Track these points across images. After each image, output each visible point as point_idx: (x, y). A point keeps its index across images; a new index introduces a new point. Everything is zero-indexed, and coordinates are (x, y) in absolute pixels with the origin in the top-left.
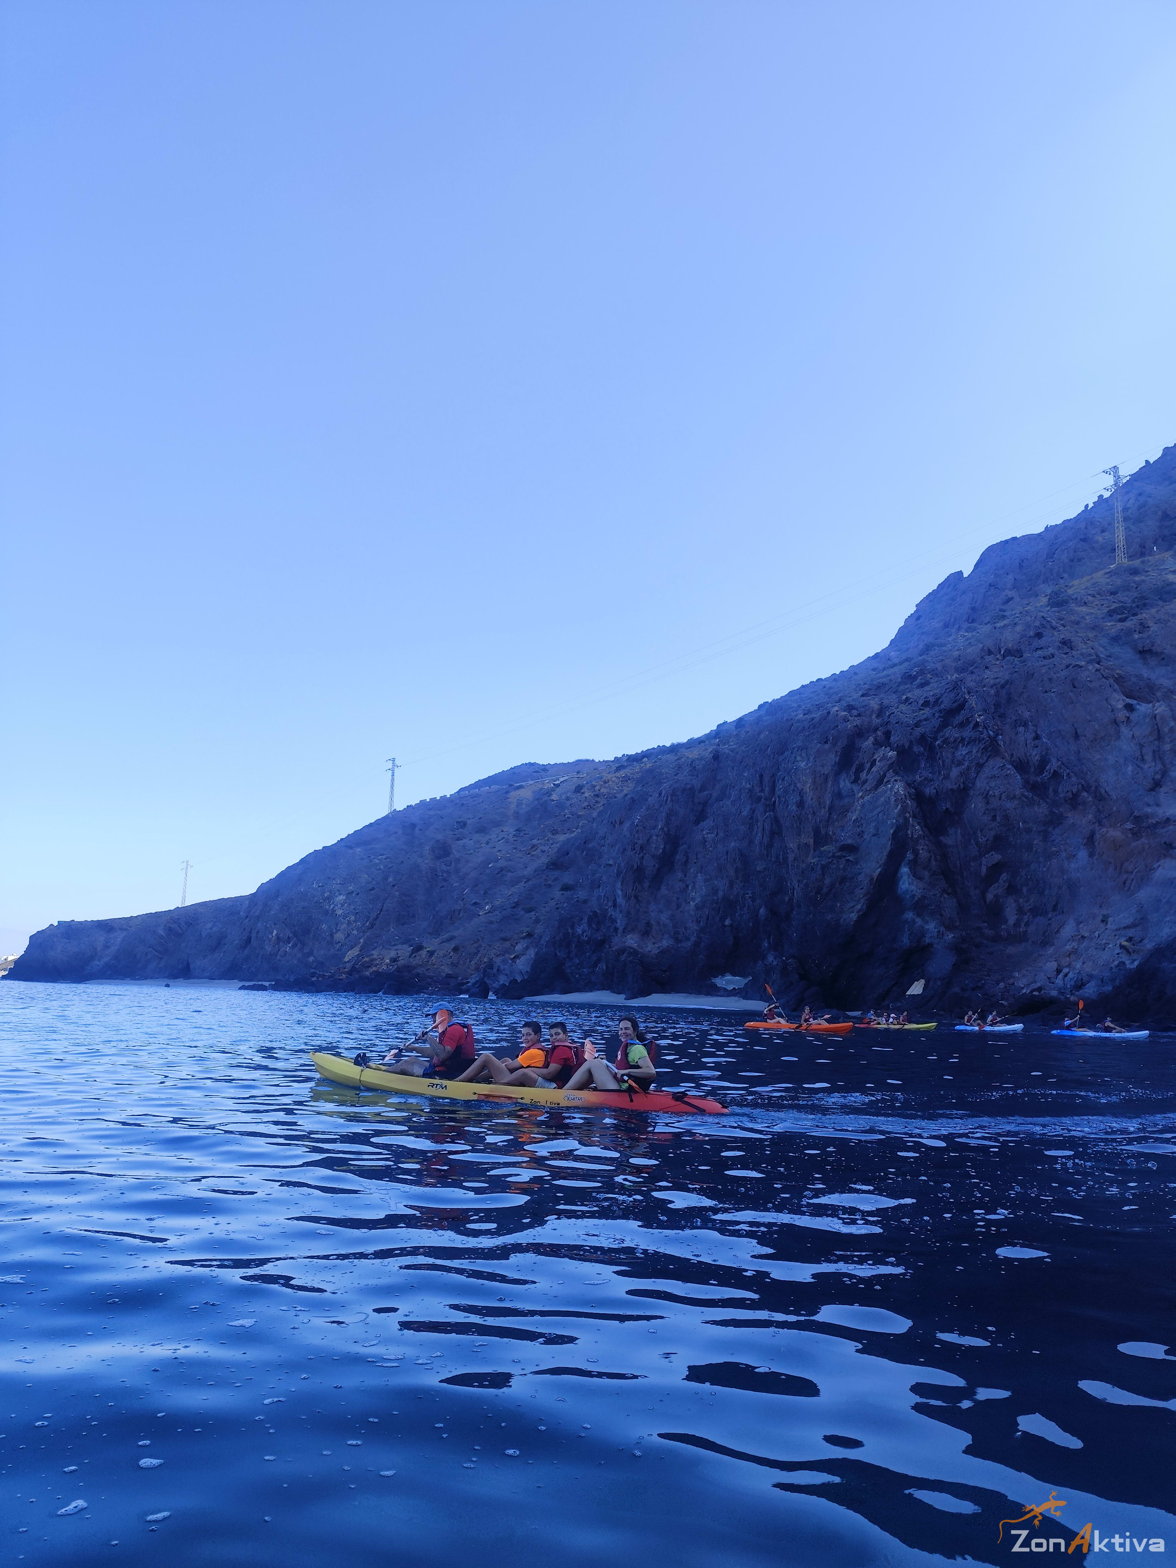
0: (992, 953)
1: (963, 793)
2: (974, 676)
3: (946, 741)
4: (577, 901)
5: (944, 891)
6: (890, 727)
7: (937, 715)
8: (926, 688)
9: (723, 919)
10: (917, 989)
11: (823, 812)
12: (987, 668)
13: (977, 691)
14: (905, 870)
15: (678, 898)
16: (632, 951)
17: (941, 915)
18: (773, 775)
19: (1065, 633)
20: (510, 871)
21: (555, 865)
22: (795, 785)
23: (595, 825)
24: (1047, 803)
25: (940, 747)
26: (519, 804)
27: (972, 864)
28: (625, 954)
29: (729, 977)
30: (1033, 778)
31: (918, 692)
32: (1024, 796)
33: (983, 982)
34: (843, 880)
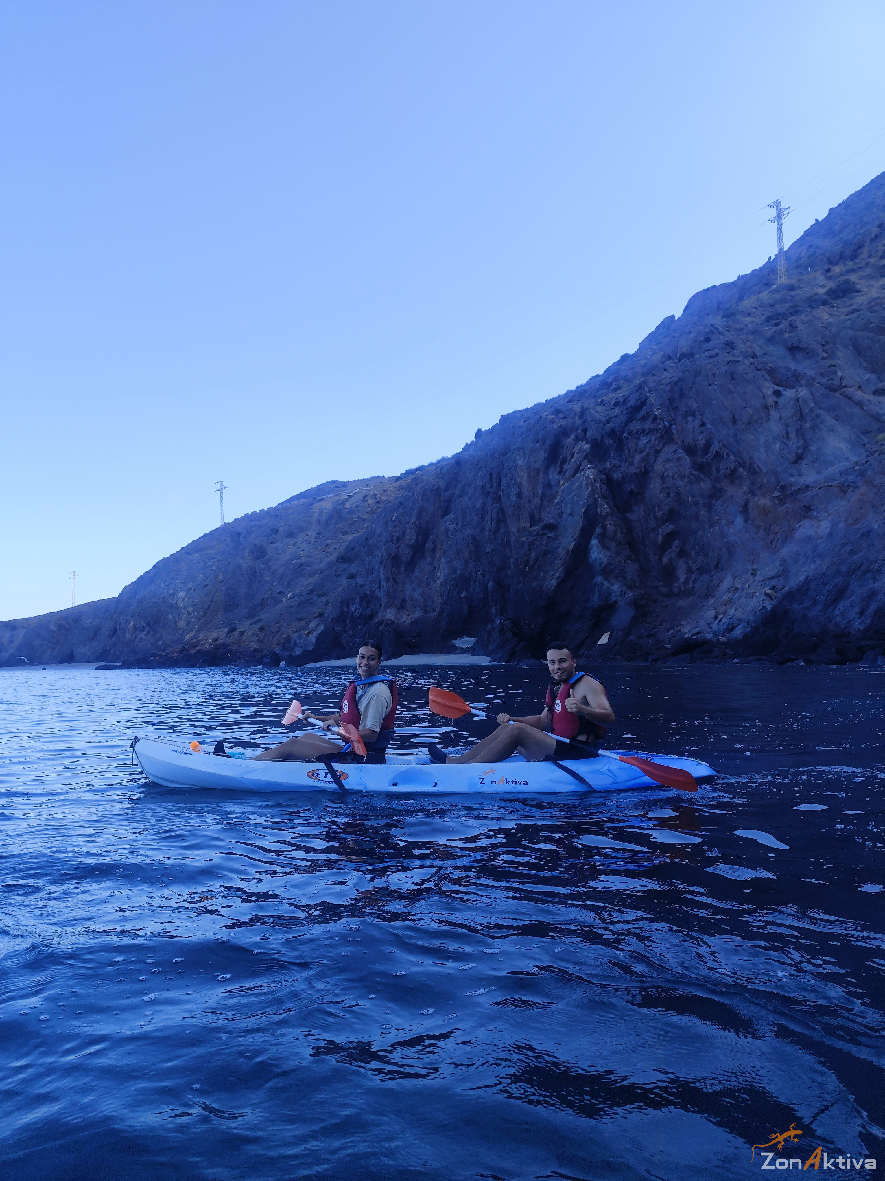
0: (666, 606)
1: (644, 475)
2: (655, 378)
3: (630, 433)
4: (355, 586)
5: (628, 557)
6: (586, 425)
7: (624, 412)
8: (619, 391)
9: (459, 593)
10: (604, 640)
11: (536, 501)
12: (665, 370)
13: (656, 390)
14: (594, 542)
15: (427, 578)
16: (389, 622)
17: (624, 578)
18: (499, 473)
19: (729, 336)
20: (309, 566)
21: (343, 559)
22: (515, 480)
23: (374, 525)
24: (711, 479)
25: (627, 439)
26: (321, 513)
27: (652, 534)
28: (383, 625)
29: (466, 639)
30: (699, 460)
31: (613, 395)
32: (691, 474)
33: (656, 630)
34: (545, 553)
